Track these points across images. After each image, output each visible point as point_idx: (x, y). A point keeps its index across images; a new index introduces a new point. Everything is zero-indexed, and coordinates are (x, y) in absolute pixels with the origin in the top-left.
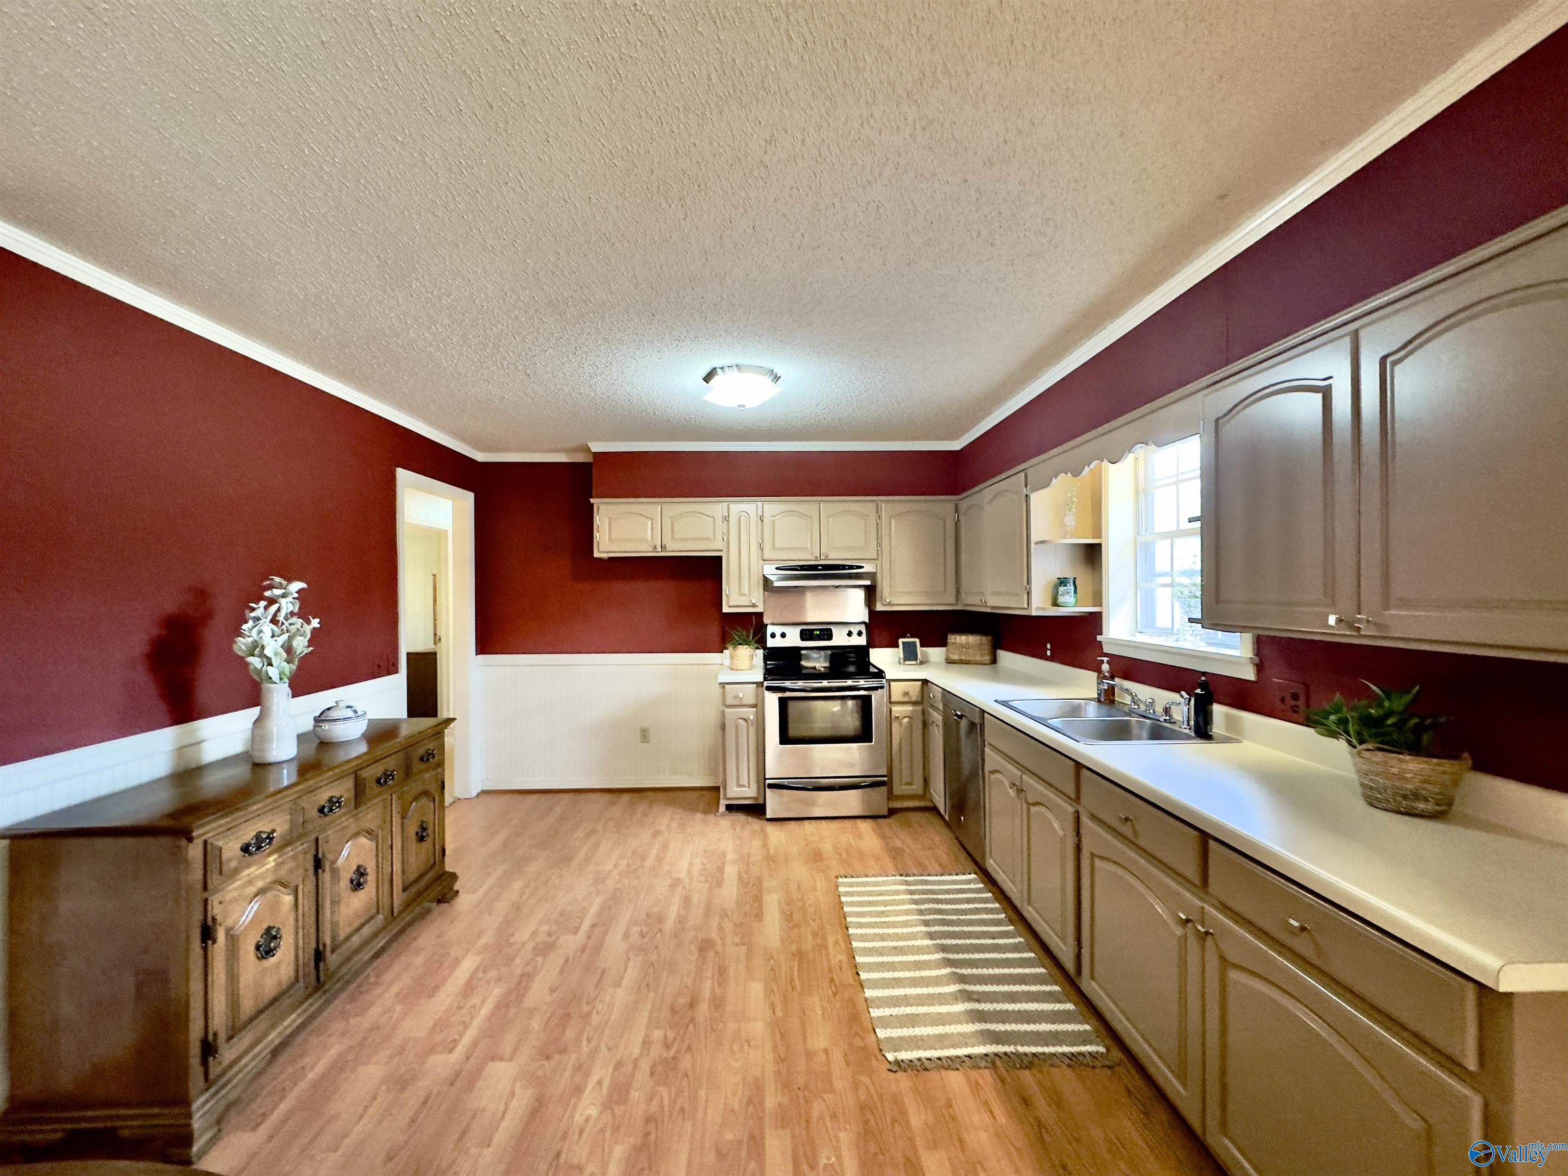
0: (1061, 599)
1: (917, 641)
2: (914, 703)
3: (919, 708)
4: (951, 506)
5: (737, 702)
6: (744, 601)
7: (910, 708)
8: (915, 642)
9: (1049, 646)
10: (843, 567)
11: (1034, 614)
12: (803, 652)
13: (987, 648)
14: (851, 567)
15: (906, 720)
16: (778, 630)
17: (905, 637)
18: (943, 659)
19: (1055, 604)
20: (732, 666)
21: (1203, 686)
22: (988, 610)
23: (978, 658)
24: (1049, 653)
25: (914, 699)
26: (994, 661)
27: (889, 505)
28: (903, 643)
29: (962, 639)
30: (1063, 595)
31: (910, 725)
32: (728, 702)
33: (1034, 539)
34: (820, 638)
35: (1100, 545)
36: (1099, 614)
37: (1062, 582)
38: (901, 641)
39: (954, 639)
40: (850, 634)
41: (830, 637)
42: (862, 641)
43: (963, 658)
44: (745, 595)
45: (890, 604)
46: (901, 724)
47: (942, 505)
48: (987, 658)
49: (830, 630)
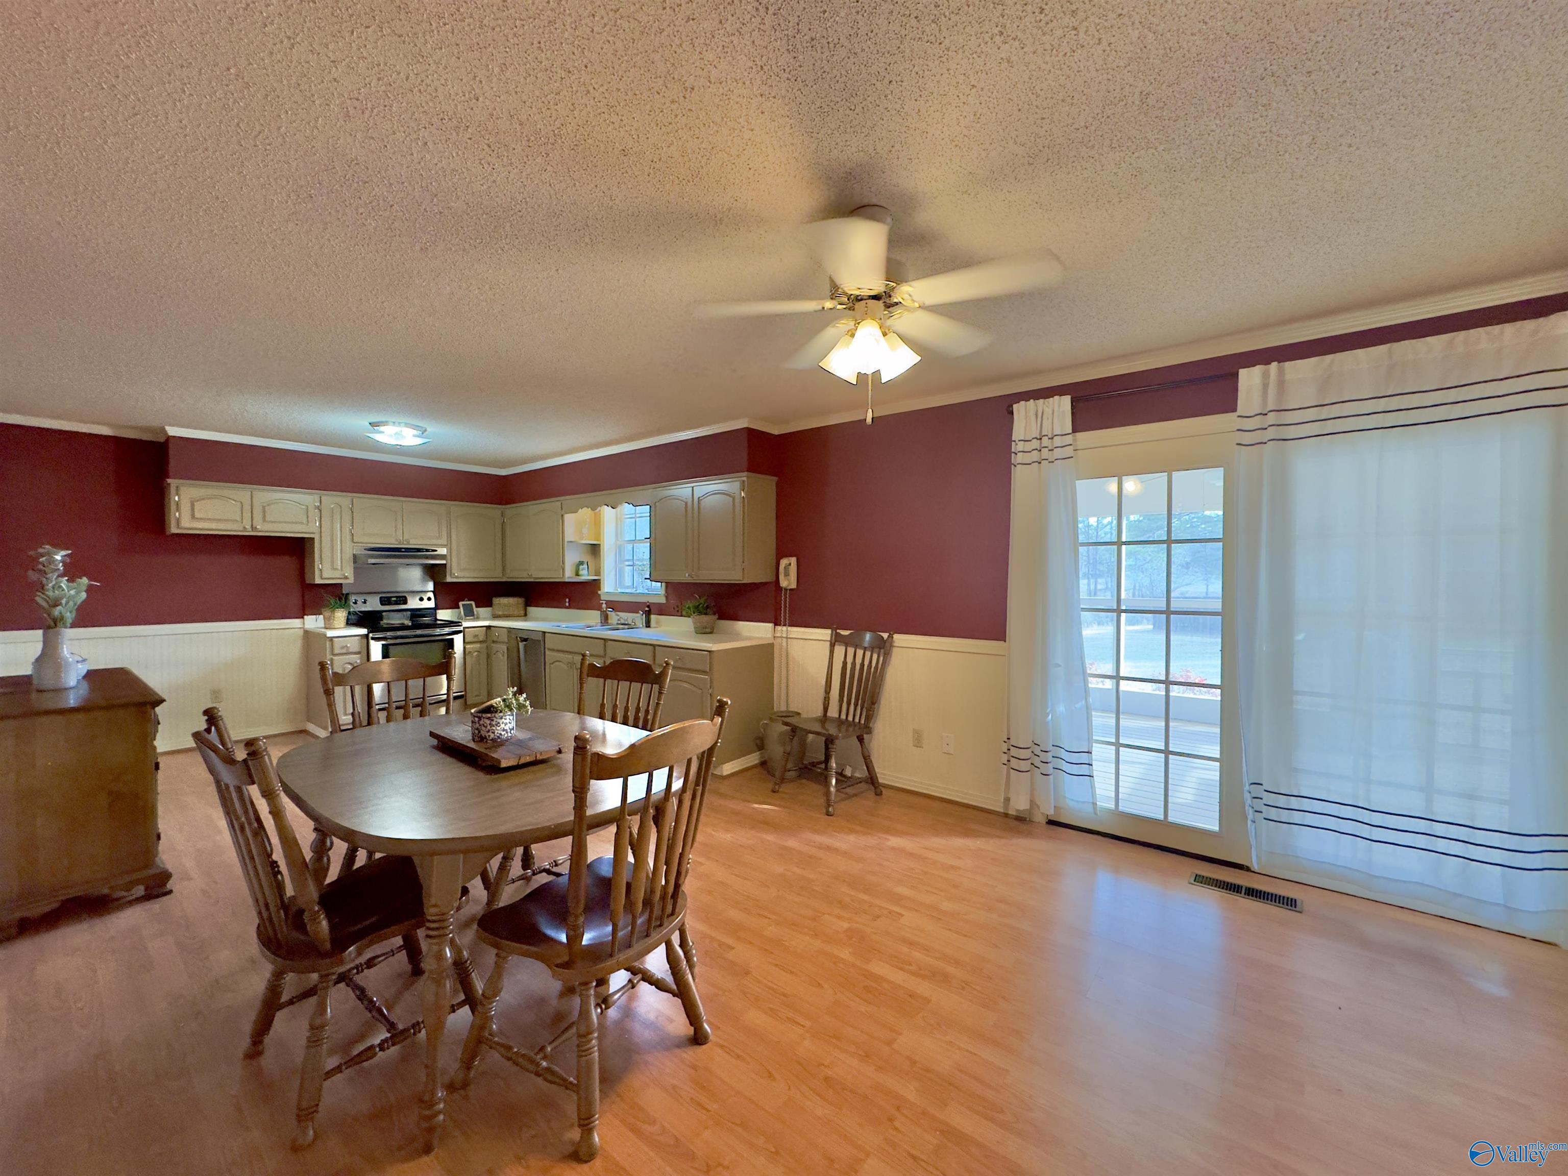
0: (581, 572)
1: (473, 603)
2: (481, 642)
3: (484, 645)
4: (499, 512)
5: (344, 651)
6: (337, 574)
7: (478, 645)
8: (471, 604)
9: (567, 600)
10: (419, 550)
11: (567, 580)
12: (384, 614)
13: (522, 606)
14: (427, 550)
15: (476, 653)
16: (360, 599)
17: (463, 601)
18: (490, 616)
19: (577, 574)
20: (327, 626)
21: (648, 606)
22: (532, 580)
23: (516, 613)
24: (567, 604)
25: (481, 639)
26: (526, 615)
27: (456, 508)
28: (463, 605)
29: (504, 601)
30: (582, 570)
31: (478, 656)
32: (336, 651)
33: (566, 540)
34: (397, 603)
35: (599, 545)
36: (599, 580)
37: (581, 563)
38: (461, 604)
39: (496, 601)
40: (421, 599)
41: (405, 602)
42: (432, 604)
43: (506, 613)
44: (337, 569)
45: (457, 577)
46: (472, 657)
47: (493, 511)
48: (522, 612)
49: (405, 597)
